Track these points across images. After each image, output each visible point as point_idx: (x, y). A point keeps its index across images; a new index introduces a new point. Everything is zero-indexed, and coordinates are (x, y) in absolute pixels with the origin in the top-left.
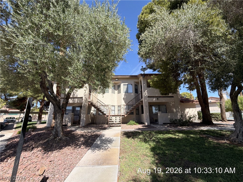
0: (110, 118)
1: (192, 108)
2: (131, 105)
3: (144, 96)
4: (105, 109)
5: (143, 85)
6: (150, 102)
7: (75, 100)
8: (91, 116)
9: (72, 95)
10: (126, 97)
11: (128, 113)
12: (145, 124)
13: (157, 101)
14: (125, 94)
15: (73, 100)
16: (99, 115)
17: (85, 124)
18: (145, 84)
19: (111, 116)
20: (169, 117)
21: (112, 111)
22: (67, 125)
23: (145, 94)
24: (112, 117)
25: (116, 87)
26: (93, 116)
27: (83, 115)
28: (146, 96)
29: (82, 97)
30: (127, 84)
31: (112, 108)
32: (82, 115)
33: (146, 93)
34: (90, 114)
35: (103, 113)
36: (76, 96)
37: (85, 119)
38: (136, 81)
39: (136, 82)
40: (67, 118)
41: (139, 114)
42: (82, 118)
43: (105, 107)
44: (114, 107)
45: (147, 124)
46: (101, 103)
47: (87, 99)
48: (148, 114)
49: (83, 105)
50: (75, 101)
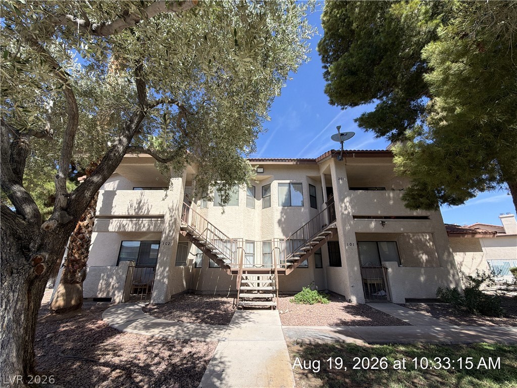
0: (242, 279)
1: (472, 253)
2: (300, 240)
3: (343, 214)
4: (228, 252)
5: (338, 183)
6: (360, 231)
7: (142, 222)
8: (187, 269)
9: (135, 210)
10: (285, 217)
11: (296, 264)
12: (350, 301)
13: (381, 230)
14: (283, 209)
15: (136, 224)
16: (209, 267)
17: (166, 296)
18: (342, 179)
19: (244, 272)
20: (422, 279)
21: (248, 258)
22: (111, 299)
23: (346, 209)
24: (246, 275)
25: (259, 191)
26: (195, 269)
27: (161, 269)
28: (349, 213)
29: (161, 213)
30: (288, 181)
31: (248, 247)
32: (159, 269)
33: (348, 204)
34: (185, 264)
35: (220, 261)
36: (146, 212)
37: (167, 283)
38: (313, 174)
39: (312, 179)
40: (115, 278)
41: (322, 268)
42: (158, 278)
43: (229, 245)
44: (252, 245)
45: (357, 300)
46: (217, 232)
47: (175, 219)
48: (356, 268)
49: (163, 239)
50: (142, 225)
